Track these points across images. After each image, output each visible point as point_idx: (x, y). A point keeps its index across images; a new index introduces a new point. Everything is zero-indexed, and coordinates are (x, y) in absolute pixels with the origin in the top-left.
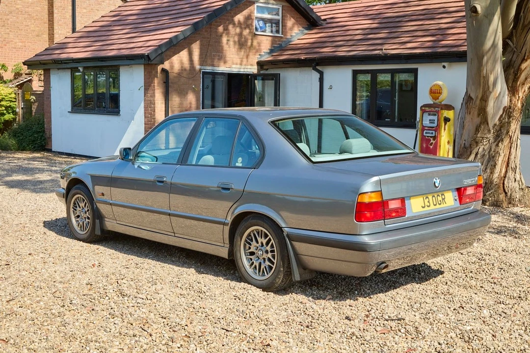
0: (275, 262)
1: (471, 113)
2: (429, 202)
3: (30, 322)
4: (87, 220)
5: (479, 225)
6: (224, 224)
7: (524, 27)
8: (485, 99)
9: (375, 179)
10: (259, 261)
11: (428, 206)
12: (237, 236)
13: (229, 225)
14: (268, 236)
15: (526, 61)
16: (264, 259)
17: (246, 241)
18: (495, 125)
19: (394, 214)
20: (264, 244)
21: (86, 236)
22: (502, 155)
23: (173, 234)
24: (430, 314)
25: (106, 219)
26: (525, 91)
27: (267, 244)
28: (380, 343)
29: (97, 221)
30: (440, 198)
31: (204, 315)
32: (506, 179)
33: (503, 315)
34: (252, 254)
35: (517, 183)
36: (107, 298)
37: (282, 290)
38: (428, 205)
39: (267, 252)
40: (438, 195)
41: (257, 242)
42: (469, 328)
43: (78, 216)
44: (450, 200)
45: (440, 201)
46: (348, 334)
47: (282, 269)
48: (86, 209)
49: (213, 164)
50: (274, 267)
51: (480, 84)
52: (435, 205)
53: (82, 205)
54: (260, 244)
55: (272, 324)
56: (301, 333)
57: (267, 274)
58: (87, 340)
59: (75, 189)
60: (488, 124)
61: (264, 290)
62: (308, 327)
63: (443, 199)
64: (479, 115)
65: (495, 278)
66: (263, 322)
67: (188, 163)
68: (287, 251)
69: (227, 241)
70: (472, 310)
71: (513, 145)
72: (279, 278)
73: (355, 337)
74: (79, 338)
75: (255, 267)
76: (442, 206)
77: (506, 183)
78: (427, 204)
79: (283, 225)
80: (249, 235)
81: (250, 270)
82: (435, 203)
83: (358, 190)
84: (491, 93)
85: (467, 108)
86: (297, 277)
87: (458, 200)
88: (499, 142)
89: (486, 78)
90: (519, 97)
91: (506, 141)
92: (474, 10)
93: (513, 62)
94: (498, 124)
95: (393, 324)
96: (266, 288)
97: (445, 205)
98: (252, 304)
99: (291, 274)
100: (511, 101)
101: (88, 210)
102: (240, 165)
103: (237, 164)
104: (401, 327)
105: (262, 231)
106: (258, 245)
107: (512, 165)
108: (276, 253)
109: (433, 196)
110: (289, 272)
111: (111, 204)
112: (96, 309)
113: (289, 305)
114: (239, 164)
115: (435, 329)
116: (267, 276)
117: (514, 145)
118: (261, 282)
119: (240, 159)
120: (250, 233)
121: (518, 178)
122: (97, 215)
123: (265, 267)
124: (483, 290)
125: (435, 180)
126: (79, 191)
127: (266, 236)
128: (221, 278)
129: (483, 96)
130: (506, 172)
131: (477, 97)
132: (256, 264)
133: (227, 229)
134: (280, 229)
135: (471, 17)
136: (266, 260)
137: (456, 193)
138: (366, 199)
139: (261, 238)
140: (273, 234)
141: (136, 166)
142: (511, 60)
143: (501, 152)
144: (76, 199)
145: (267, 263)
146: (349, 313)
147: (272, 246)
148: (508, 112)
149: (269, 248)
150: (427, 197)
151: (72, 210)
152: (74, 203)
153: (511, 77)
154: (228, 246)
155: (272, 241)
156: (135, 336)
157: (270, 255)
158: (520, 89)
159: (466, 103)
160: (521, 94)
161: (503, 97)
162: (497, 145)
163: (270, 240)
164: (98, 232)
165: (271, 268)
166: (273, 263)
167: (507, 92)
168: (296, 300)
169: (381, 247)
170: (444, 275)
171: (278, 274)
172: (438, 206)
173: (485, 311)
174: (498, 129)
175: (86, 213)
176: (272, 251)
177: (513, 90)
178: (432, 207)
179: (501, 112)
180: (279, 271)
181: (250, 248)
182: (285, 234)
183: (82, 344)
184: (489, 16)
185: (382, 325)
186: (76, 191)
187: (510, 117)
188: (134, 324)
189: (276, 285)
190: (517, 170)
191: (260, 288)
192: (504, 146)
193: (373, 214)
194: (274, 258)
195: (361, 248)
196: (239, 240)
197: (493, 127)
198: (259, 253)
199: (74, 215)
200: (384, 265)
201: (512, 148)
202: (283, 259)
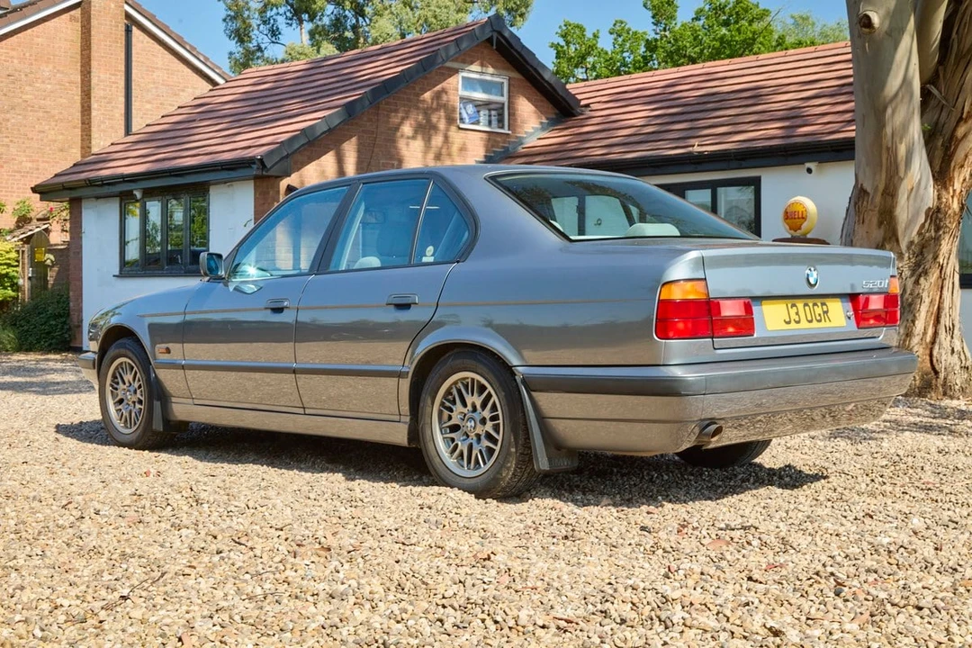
0: (500, 438)
1: (866, 221)
2: (797, 314)
3: (13, 536)
4: (138, 406)
5: (894, 369)
6: (400, 375)
7: (959, 58)
8: (890, 193)
9: (694, 254)
10: (469, 441)
11: (798, 322)
12: (426, 398)
13: (410, 375)
14: (486, 388)
15: (966, 122)
16: (478, 436)
17: (442, 404)
18: (912, 243)
19: (731, 330)
20: (478, 407)
21: (134, 437)
22: (927, 300)
23: (301, 411)
24: (808, 523)
25: (173, 400)
26: (964, 180)
27: (484, 405)
28: (713, 555)
29: (157, 404)
30: (818, 310)
31: (360, 527)
32: (937, 347)
33: (952, 525)
34: (455, 428)
35: (956, 356)
36: (169, 508)
37: (514, 494)
38: (797, 319)
39: (483, 421)
40: (815, 304)
41: (465, 405)
42: (886, 541)
43: (121, 401)
44: (838, 316)
45: (820, 315)
46: (648, 547)
47: (513, 450)
48: (136, 385)
49: (380, 266)
50: (497, 449)
51: (881, 161)
52: (811, 321)
53: (128, 377)
54: (469, 407)
55: (494, 536)
56: (552, 547)
57: (485, 463)
58: (123, 554)
59: (117, 347)
60: (897, 241)
61: (477, 497)
62: (566, 538)
63: (826, 312)
64: (880, 224)
65: (928, 483)
66: (477, 533)
67: (331, 269)
68: (524, 412)
69: (405, 408)
70: (890, 519)
71: (946, 282)
72: (508, 469)
73: (660, 551)
74: (106, 553)
75: (461, 455)
76: (822, 324)
77: (935, 353)
78: (794, 317)
79: (513, 360)
80: (449, 392)
81: (450, 461)
82: (809, 318)
83: (661, 276)
84: (901, 180)
85: (858, 212)
86: (543, 463)
87: (853, 318)
88: (920, 276)
89: (892, 152)
90: (954, 191)
91: (934, 275)
92: (867, 22)
93: (940, 125)
94: (916, 241)
95: (736, 534)
96: (481, 492)
97: (827, 324)
98: (455, 510)
99: (531, 460)
100: (939, 198)
101: (140, 387)
102: (431, 259)
103: (425, 260)
104: (750, 537)
105: (473, 380)
106: (465, 411)
107: (945, 321)
108: (501, 421)
109: (806, 305)
110: (527, 456)
111: (183, 367)
112: (146, 519)
113: (528, 515)
114: (428, 259)
115: (820, 543)
116: (484, 468)
117: (948, 284)
118: (473, 481)
119: (430, 249)
120: (450, 388)
121: (958, 347)
122: (157, 393)
123: (481, 451)
124: (907, 497)
125: (808, 271)
126: (123, 351)
127: (482, 389)
128: (394, 484)
129: (886, 188)
130: (936, 334)
131: (876, 189)
132: (463, 447)
133: (405, 384)
134: (508, 369)
135: (860, 36)
136: (483, 437)
137: (849, 306)
138: (677, 294)
139: (473, 395)
140: (496, 385)
141: (231, 289)
142: (937, 123)
143: (925, 295)
144: (117, 368)
145: (486, 443)
146: (648, 523)
147: (494, 408)
148: (936, 216)
149: (487, 414)
150: (793, 305)
151: (109, 389)
152: (114, 377)
153: (939, 153)
154: (408, 419)
155: (495, 398)
156: (219, 552)
157: (489, 427)
158: (956, 174)
159: (856, 204)
160: (957, 186)
161: (926, 188)
162: (917, 282)
163: (489, 396)
164: (158, 425)
165: (491, 451)
166: (495, 441)
167: (931, 182)
168: (542, 508)
169: (707, 389)
170: (830, 480)
171: (506, 460)
172: (815, 324)
173: (915, 521)
174: (917, 250)
175: (135, 392)
176: (493, 418)
177: (942, 176)
178: (804, 324)
179: (922, 219)
180: (509, 454)
181: (450, 418)
182: (518, 378)
183: (113, 562)
184: (895, 34)
185: (714, 536)
186: (117, 351)
187: (938, 229)
188: (219, 537)
189: (503, 484)
190: (956, 332)
191: (470, 493)
192: (928, 285)
193: (690, 325)
194: (498, 433)
195: (668, 389)
196: (429, 402)
197: (908, 248)
198: (469, 424)
199: (114, 397)
200: (713, 427)
201: (945, 289)
202: (514, 430)
